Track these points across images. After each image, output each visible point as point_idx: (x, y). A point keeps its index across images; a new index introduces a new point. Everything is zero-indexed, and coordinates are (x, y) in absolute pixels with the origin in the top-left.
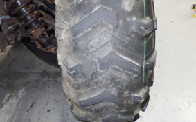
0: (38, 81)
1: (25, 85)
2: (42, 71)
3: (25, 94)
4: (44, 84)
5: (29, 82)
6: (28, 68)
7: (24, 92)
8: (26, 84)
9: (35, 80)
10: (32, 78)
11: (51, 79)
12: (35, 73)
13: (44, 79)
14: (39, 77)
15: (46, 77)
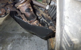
0: (20, 39)
1: (12, 42)
2: (22, 33)
3: (11, 48)
4: (24, 41)
5: (15, 40)
6: (14, 30)
7: (11, 46)
8: (12, 40)
9: (18, 39)
10: (16, 37)
11: (27, 38)
12: (18, 34)
13: (23, 38)
14: (20, 36)
15: (25, 37)
